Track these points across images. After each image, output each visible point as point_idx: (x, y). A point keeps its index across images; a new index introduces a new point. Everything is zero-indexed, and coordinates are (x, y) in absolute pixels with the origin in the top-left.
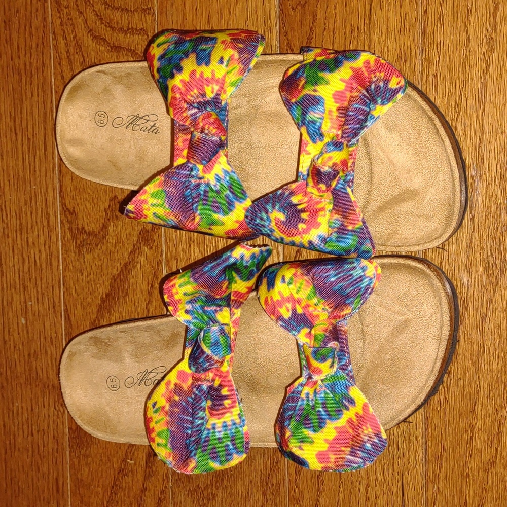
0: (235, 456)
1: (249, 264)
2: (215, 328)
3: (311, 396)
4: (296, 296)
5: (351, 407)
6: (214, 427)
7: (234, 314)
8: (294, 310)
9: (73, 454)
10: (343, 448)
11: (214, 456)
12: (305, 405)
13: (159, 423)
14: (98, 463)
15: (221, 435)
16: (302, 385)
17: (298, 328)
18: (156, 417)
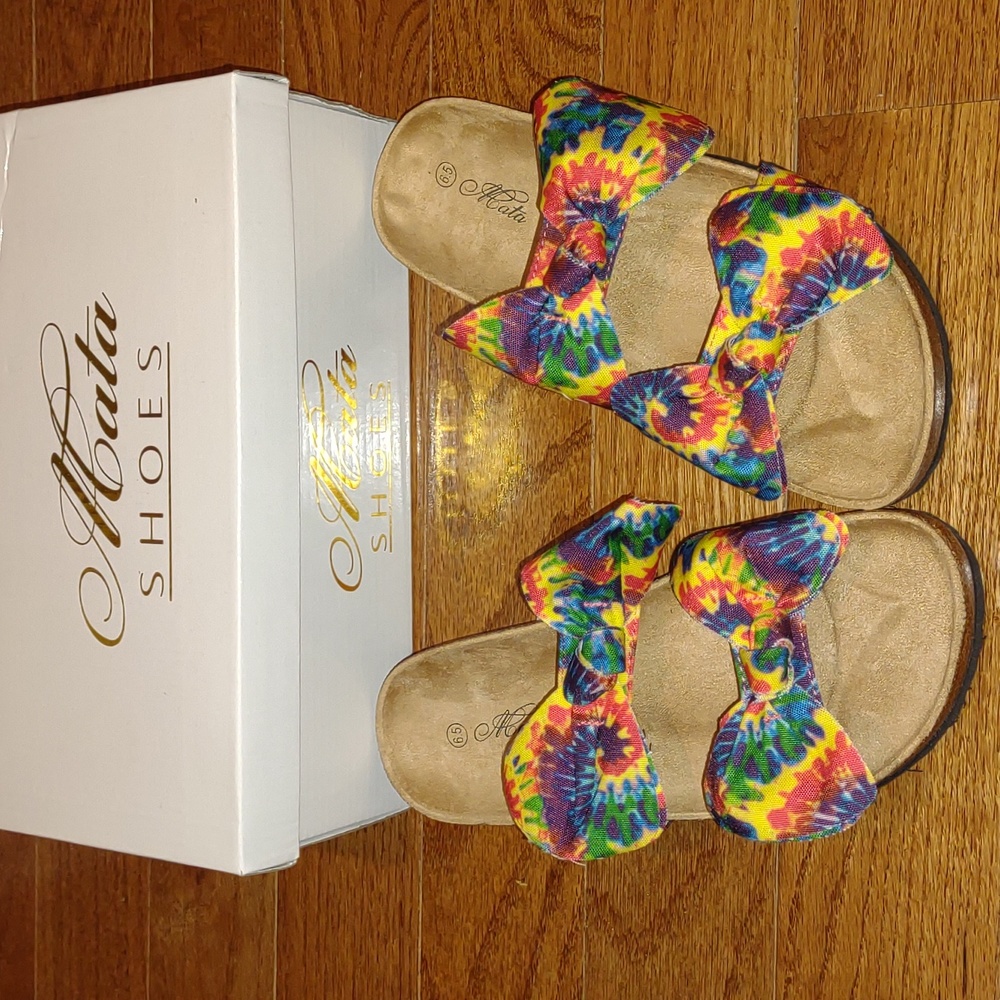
0: (645, 830)
1: (641, 528)
2: (599, 632)
3: (756, 727)
4: (724, 578)
5: (817, 741)
6: (611, 788)
7: (629, 614)
8: (723, 600)
9: (429, 865)
10: (809, 803)
11: (614, 832)
12: (747, 740)
13: (526, 789)
14: (468, 882)
15: (623, 800)
16: (741, 713)
17: (730, 626)
18: (519, 779)
